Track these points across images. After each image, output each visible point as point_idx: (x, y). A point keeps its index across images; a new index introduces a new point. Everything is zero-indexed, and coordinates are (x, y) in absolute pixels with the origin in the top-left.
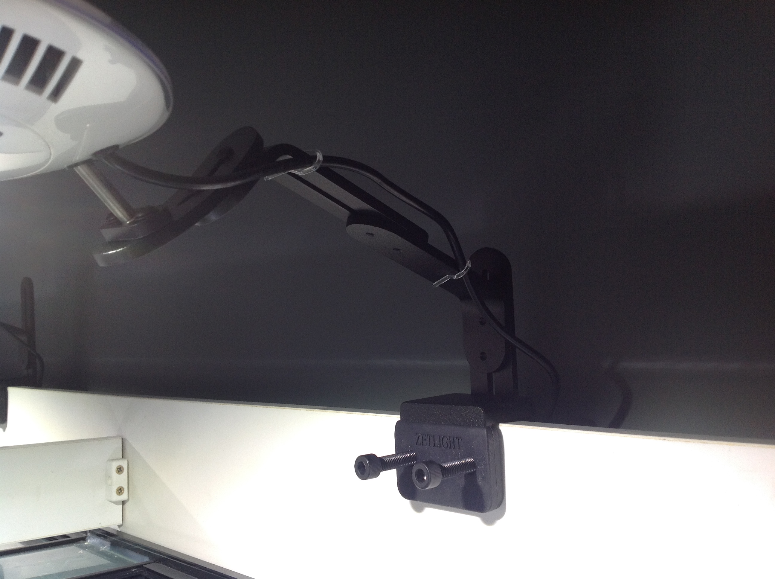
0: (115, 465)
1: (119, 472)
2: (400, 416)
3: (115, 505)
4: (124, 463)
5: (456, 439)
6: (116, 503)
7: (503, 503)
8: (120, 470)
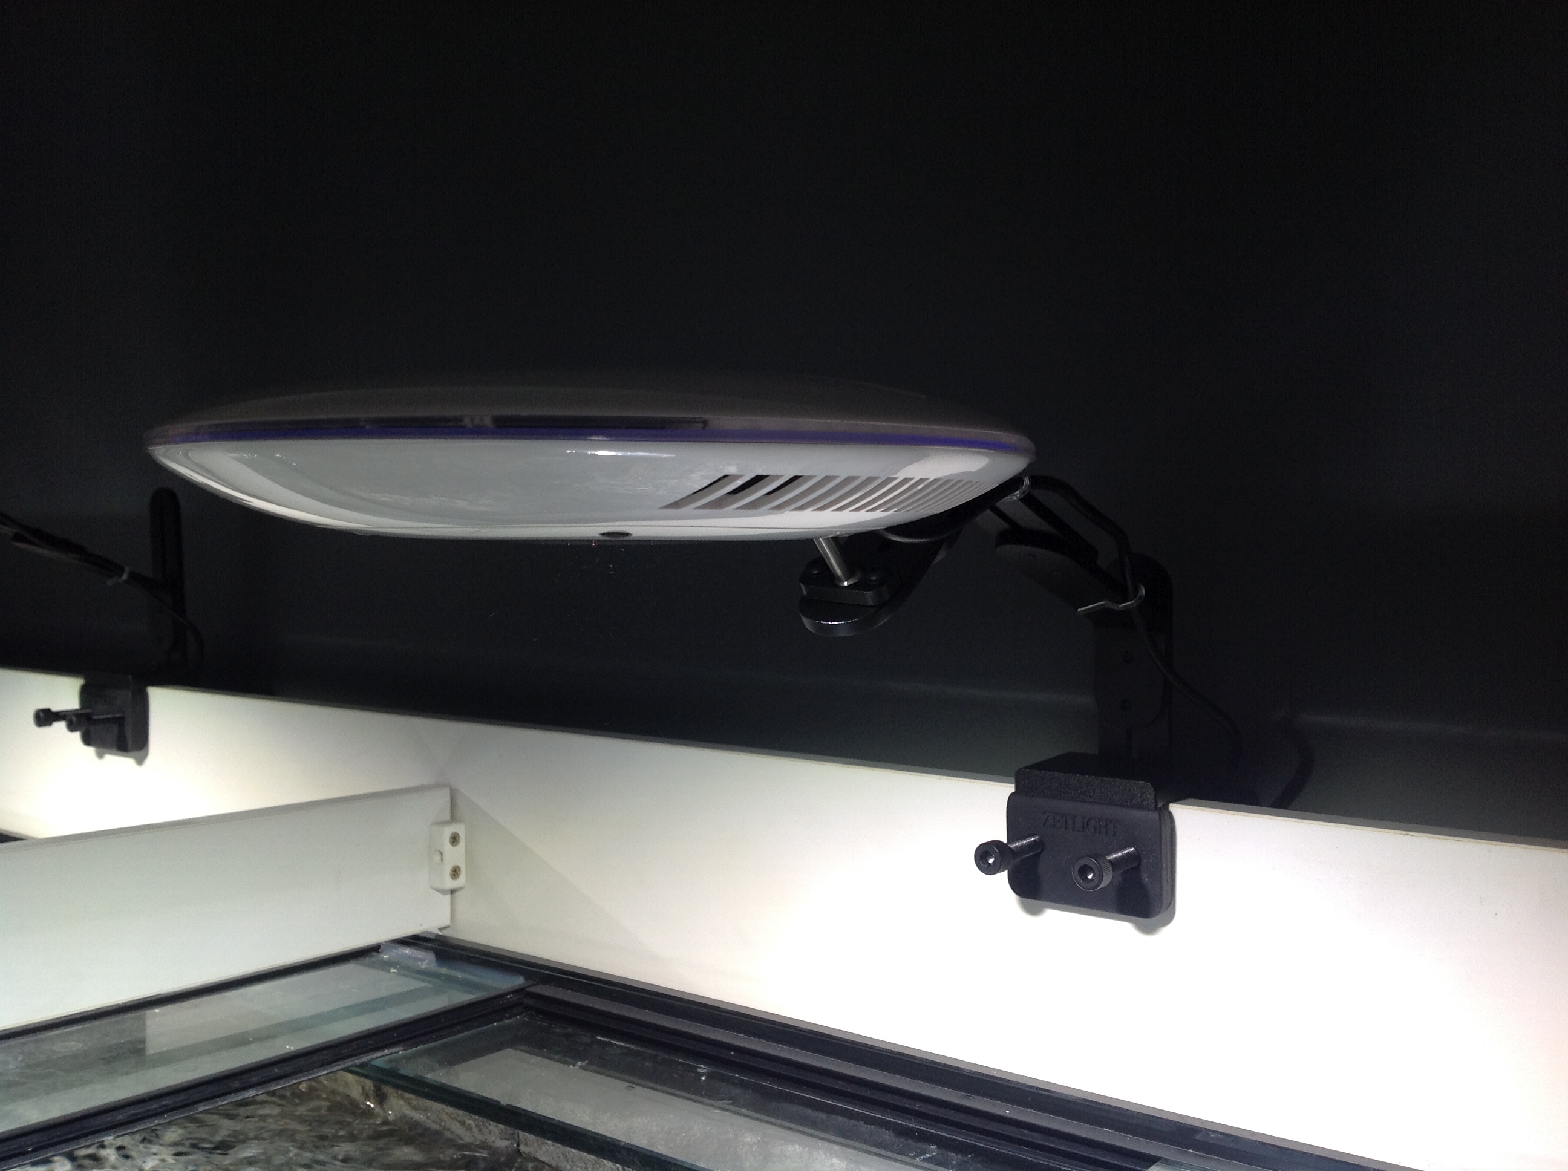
0: (448, 831)
1: (453, 842)
2: (1014, 785)
3: (441, 895)
4: (460, 829)
5: (1111, 823)
6: (443, 892)
7: (1171, 906)
8: (455, 839)
